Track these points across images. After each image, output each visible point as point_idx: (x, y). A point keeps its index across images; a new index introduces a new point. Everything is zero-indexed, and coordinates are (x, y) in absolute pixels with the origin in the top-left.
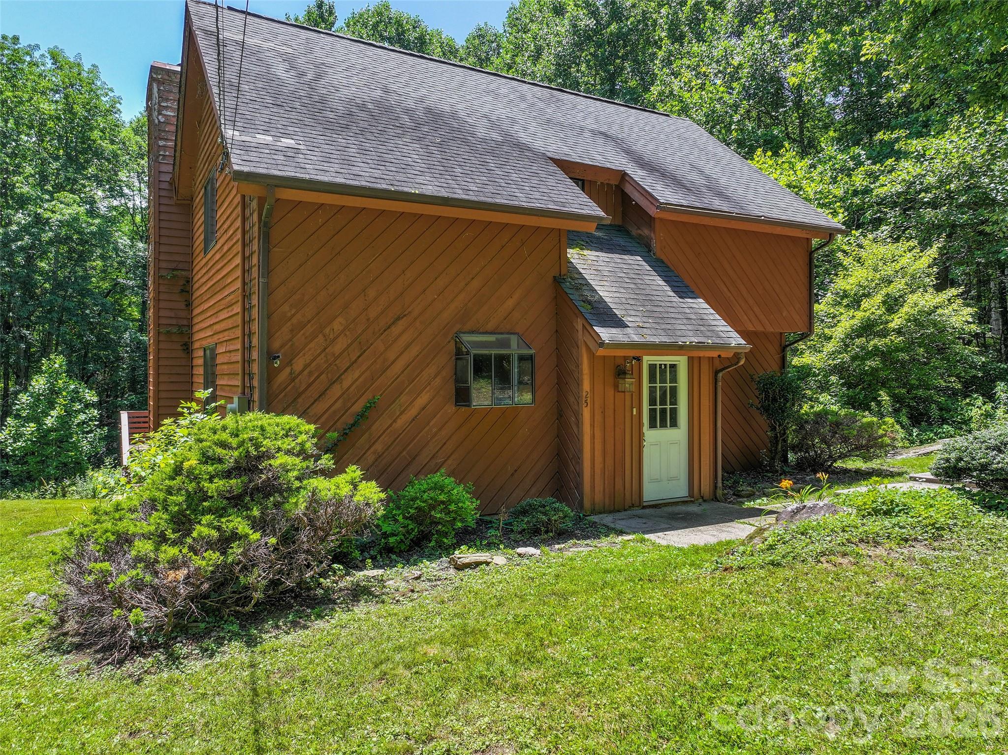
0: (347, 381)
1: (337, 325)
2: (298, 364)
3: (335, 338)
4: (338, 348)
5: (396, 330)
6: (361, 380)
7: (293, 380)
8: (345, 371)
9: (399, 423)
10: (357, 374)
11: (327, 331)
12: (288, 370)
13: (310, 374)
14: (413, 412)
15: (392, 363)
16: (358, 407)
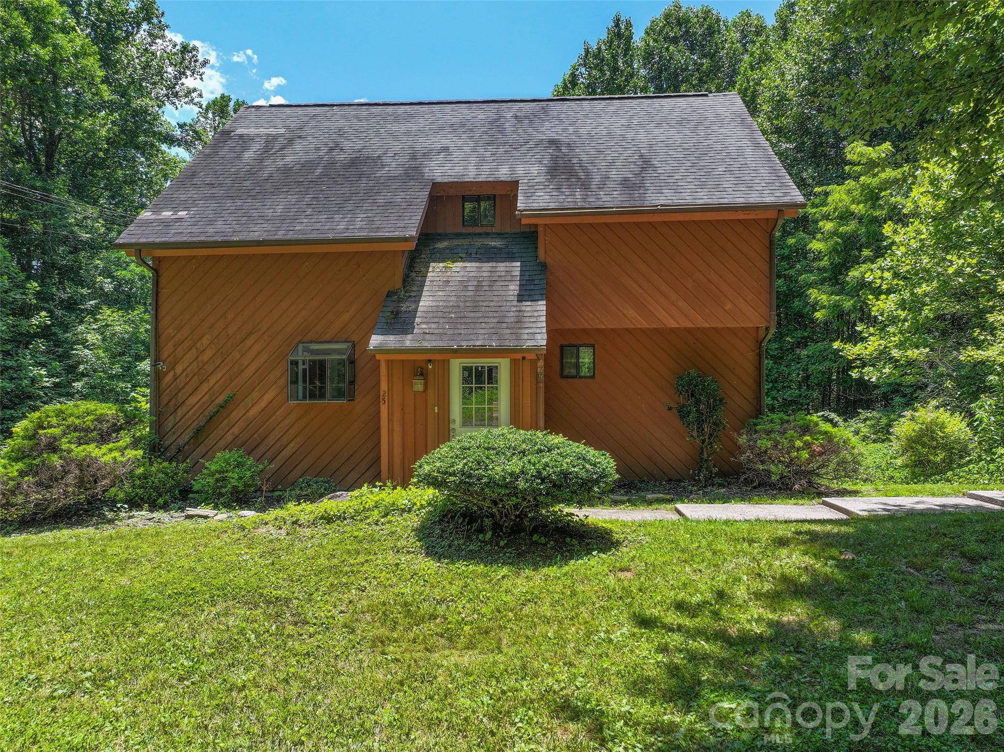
0: (212, 381)
1: (206, 341)
2: (179, 369)
3: (204, 350)
4: (206, 357)
5: (248, 343)
6: (223, 379)
7: (175, 380)
8: (212, 373)
9: (252, 413)
10: (220, 375)
11: (198, 345)
12: (172, 373)
13: (187, 375)
14: (262, 404)
15: (246, 368)
16: (221, 400)
